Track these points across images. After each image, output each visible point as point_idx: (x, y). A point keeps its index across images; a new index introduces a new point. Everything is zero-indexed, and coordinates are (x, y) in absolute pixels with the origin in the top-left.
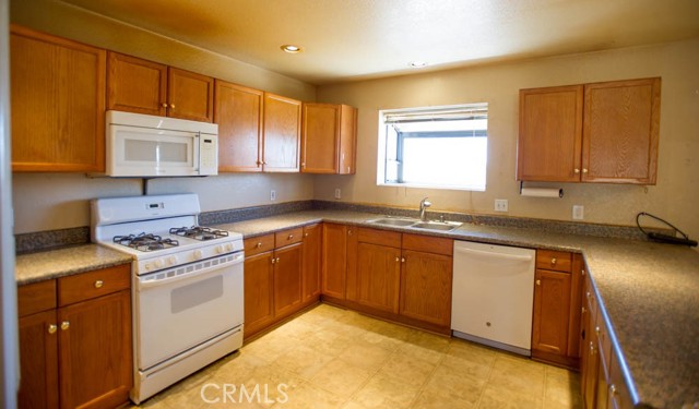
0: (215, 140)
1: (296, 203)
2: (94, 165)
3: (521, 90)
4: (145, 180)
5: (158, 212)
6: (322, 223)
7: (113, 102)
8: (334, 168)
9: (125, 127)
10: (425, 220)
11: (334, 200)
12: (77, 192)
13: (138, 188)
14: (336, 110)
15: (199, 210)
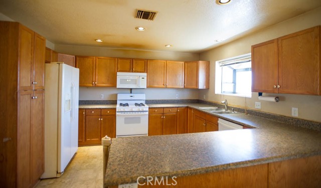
0: (146, 78)
1: (189, 100)
2: (113, 85)
3: (252, 46)
4: (131, 89)
5: (132, 98)
6: (187, 107)
7: (119, 70)
8: (197, 86)
9: (121, 76)
10: (227, 110)
11: (203, 99)
12: (113, 92)
13: (129, 91)
14: (197, 63)
15: (145, 99)
